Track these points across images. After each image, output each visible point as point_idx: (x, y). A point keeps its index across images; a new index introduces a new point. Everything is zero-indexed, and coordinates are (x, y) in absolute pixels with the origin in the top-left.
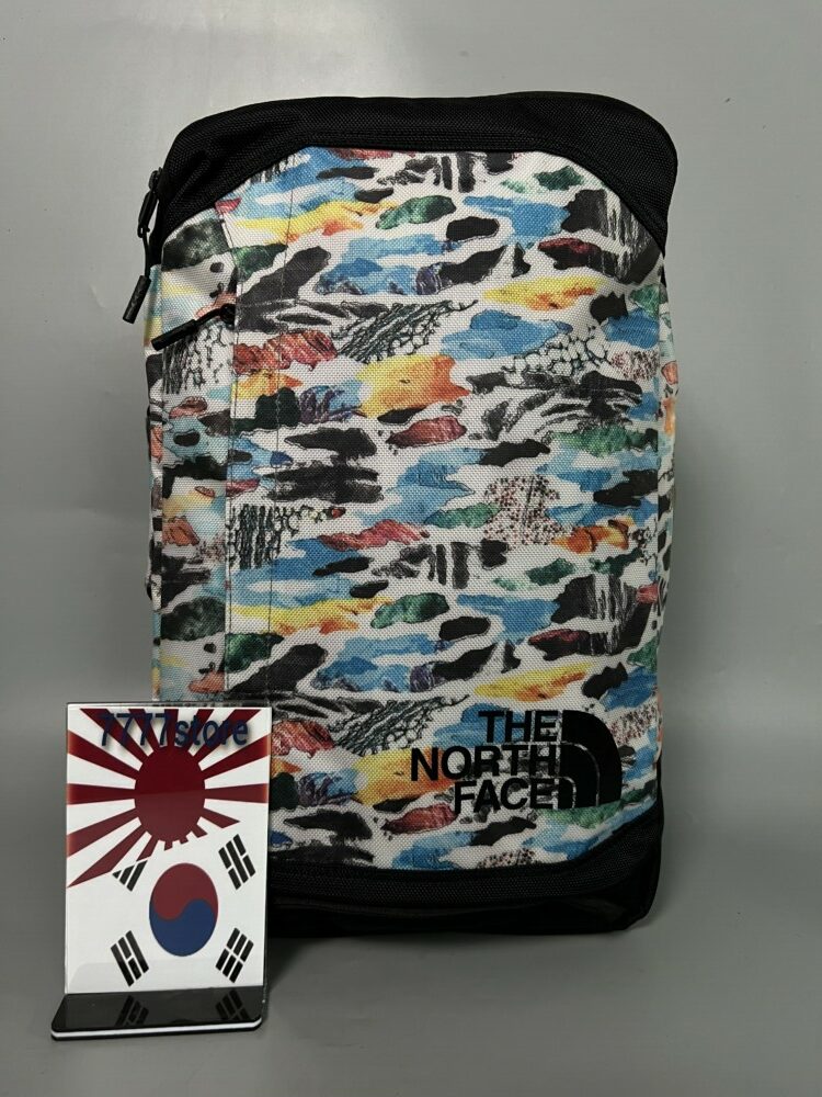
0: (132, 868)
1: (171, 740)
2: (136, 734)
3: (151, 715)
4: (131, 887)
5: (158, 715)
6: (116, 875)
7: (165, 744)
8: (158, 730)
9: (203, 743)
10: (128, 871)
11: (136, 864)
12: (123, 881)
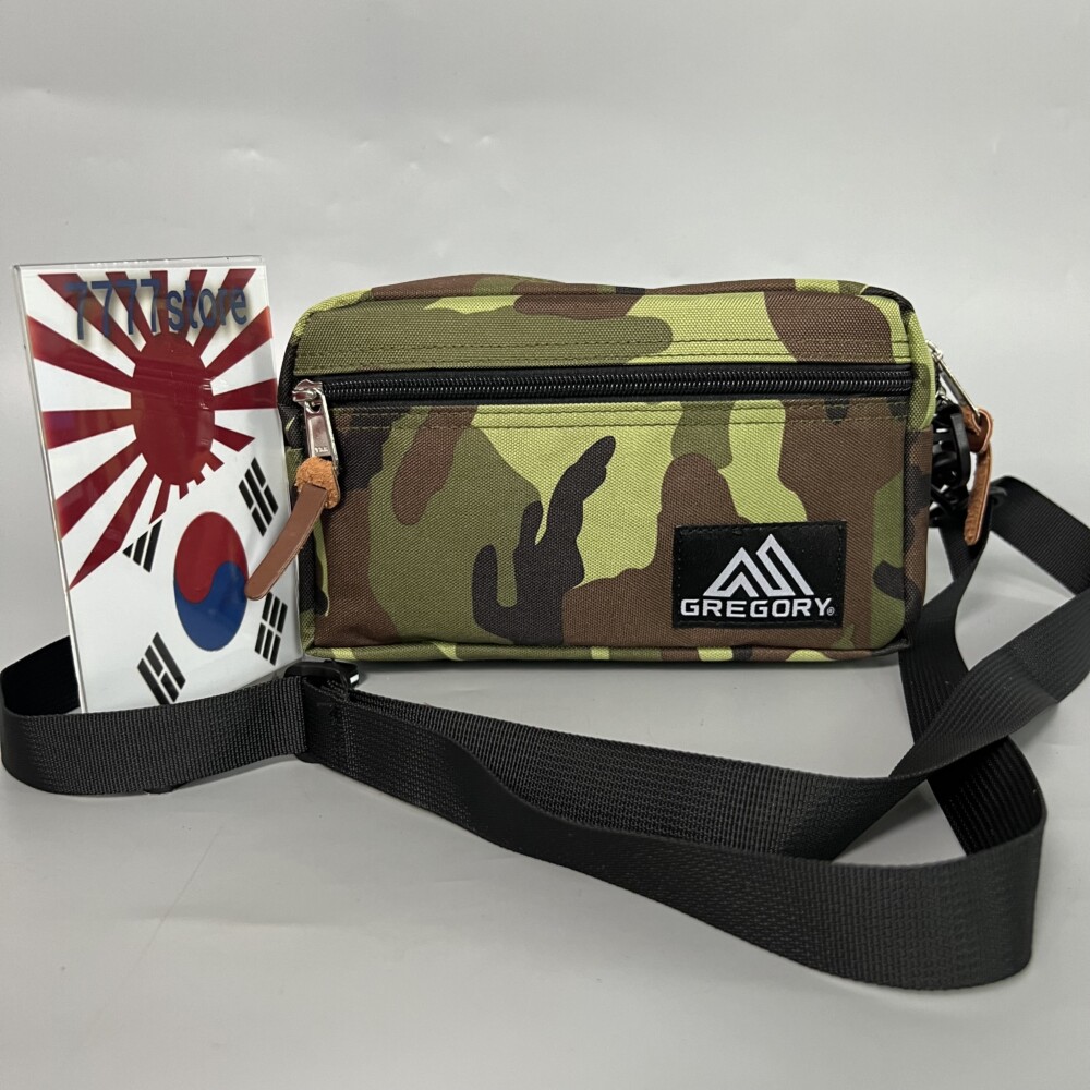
0: (146, 534)
1: (165, 322)
2: (121, 316)
3: (135, 281)
4: (148, 567)
5: (144, 282)
6: (127, 552)
7: (159, 331)
8: (146, 307)
9: (201, 324)
10: (141, 540)
11: (149, 529)
12: (137, 559)
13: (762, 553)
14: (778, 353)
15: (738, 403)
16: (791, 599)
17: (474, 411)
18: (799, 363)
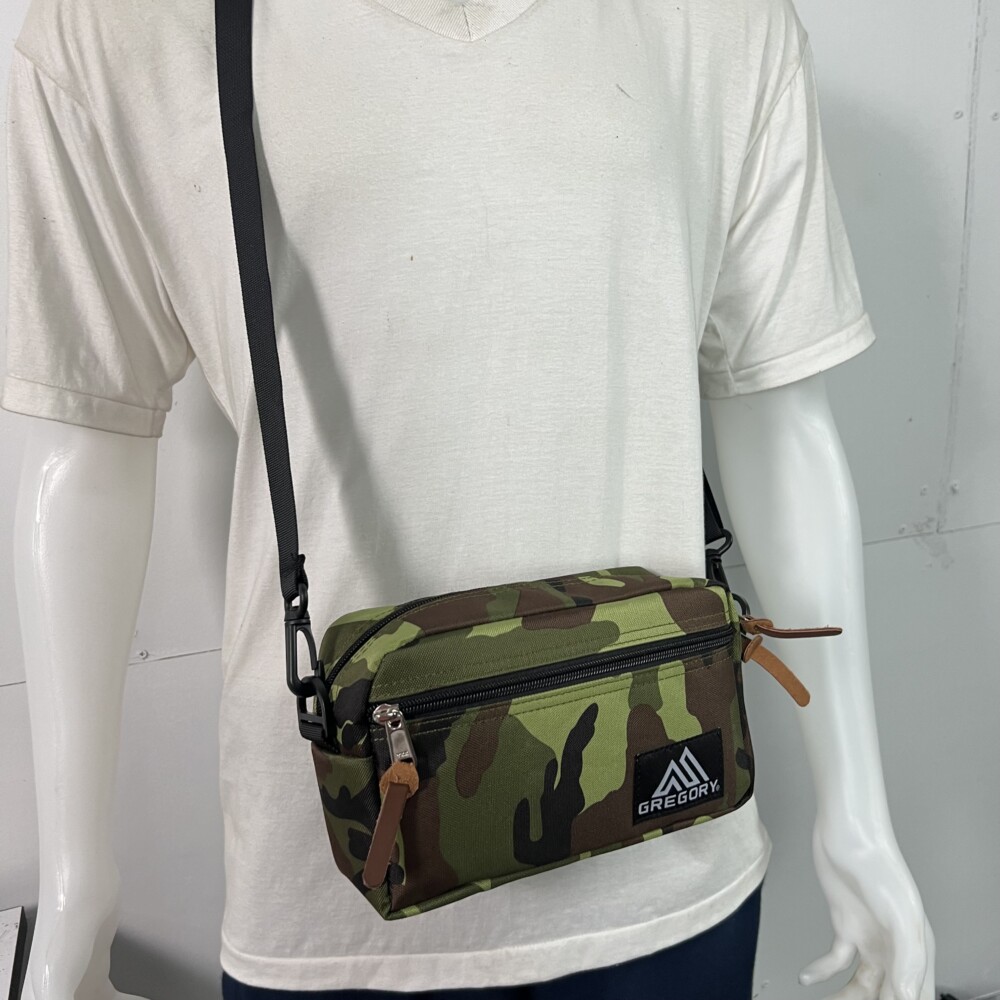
13: (682, 761)
14: (675, 631)
15: (662, 666)
16: (698, 786)
17: (510, 704)
18: (688, 635)
